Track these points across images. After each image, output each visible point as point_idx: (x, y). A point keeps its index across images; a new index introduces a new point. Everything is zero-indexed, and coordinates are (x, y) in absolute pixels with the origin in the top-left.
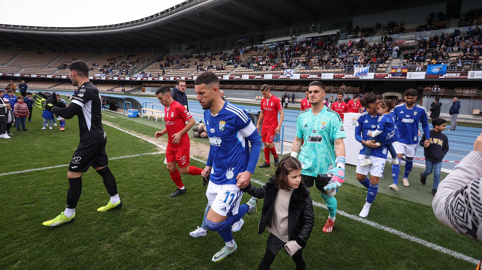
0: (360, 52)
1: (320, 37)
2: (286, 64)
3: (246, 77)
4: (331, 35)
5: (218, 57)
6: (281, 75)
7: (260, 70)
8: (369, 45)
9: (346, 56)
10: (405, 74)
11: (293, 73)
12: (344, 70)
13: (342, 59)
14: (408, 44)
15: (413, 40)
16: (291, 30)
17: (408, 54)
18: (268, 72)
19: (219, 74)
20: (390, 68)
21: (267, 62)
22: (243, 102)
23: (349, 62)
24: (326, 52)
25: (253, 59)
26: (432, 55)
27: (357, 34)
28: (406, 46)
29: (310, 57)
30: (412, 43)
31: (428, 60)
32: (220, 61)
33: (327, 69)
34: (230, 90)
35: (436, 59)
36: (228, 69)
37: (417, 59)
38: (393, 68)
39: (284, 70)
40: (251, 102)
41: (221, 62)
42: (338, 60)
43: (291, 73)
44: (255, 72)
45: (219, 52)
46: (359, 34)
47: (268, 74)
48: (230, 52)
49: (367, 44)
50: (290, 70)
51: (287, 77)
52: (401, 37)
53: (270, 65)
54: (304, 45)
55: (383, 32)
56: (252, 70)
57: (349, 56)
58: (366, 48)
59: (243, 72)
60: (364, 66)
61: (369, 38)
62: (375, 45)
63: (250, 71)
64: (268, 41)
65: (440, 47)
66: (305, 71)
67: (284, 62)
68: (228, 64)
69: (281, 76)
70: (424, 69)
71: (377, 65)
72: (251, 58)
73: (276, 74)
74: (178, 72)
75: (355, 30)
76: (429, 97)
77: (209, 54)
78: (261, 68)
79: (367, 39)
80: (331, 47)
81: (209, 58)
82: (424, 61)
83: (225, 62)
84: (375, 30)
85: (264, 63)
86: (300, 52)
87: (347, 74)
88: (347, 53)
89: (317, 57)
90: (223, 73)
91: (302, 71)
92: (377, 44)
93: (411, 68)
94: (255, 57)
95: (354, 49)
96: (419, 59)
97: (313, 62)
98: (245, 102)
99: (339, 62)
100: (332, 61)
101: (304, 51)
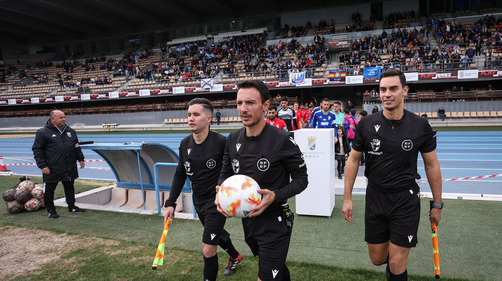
0: (293, 54)
1: (244, 37)
2: (202, 71)
3: (145, 93)
4: (257, 34)
5: (98, 65)
6: (197, 87)
7: (167, 81)
8: (301, 46)
9: (278, 60)
10: (343, 79)
11: (214, 84)
12: (278, 76)
13: (273, 63)
14: (342, 45)
15: (346, 41)
16: (206, 28)
17: (343, 56)
18: (178, 84)
19: (102, 90)
20: (327, 73)
21: (175, 71)
22: (145, 129)
23: (281, 66)
24: (253, 55)
25: (155, 67)
26: (366, 57)
27: (287, 33)
28: (340, 48)
29: (233, 61)
30: (345, 45)
31: (363, 62)
32: (102, 71)
33: (257, 76)
34: (122, 114)
35: (370, 62)
36: (116, 82)
37: (352, 61)
38: (331, 73)
39: (200, 80)
40: (158, 128)
41: (104, 73)
42: (269, 65)
43: (210, 83)
44: (159, 85)
45: (99, 58)
46: (290, 34)
47: (178, 86)
48: (119, 58)
49: (299, 45)
50: (209, 80)
51: (206, 89)
52: (334, 38)
53: (179, 74)
54: (225, 47)
55: (315, 32)
56: (154, 82)
57: (281, 60)
58: (298, 50)
59: (140, 85)
60: (300, 71)
61: (300, 38)
62: (308, 46)
63: (150, 84)
64: (175, 42)
65: (371, 48)
66: (229, 80)
67: (199, 69)
68: (115, 76)
69: (197, 89)
70: (361, 72)
71: (314, 70)
72: (151, 65)
73: (190, 86)
74: (26, 90)
75: (284, 29)
76: (369, 103)
77: (83, 61)
78: (168, 78)
79: (299, 39)
80: (259, 49)
81: (83, 66)
82: (359, 63)
83: (110, 72)
84: (306, 30)
85: (172, 71)
86: (220, 56)
87: (281, 81)
88: (278, 56)
89: (243, 61)
90: (108, 89)
91: (225, 80)
92: (310, 45)
93: (349, 72)
94: (157, 64)
95: (285, 51)
96: (355, 61)
97: (239, 68)
98: (148, 129)
99: (270, 67)
100: (262, 67)
101: (225, 54)
